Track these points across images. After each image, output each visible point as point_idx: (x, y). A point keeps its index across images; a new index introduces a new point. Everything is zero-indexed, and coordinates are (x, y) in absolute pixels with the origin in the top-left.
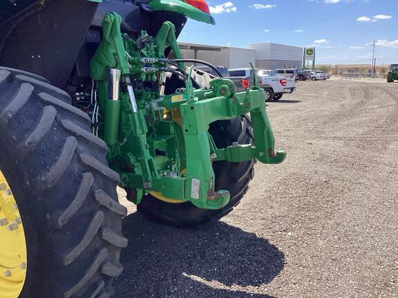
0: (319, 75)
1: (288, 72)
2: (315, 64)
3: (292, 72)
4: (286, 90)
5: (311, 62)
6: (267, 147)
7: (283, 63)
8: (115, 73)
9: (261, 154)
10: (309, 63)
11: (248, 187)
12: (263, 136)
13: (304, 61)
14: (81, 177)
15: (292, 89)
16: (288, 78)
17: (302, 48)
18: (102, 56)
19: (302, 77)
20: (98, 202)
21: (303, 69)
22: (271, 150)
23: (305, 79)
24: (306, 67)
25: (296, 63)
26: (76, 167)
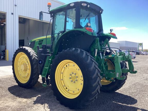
0: (144, 53)
1: (132, 51)
2: (143, 49)
3: (134, 51)
4: (132, 58)
5: (141, 48)
6: (132, 69)
7: (130, 48)
8: (96, 50)
9: (130, 71)
10: (140, 48)
11: (125, 82)
12: (131, 66)
13: (138, 48)
14: (96, 70)
15: (135, 57)
16: (133, 54)
17: (137, 43)
18: (94, 46)
19: (138, 53)
20: (98, 75)
21: (138, 51)
22: (133, 70)
23: (139, 54)
24: (139, 50)
25: (136, 48)
26: (95, 68)
